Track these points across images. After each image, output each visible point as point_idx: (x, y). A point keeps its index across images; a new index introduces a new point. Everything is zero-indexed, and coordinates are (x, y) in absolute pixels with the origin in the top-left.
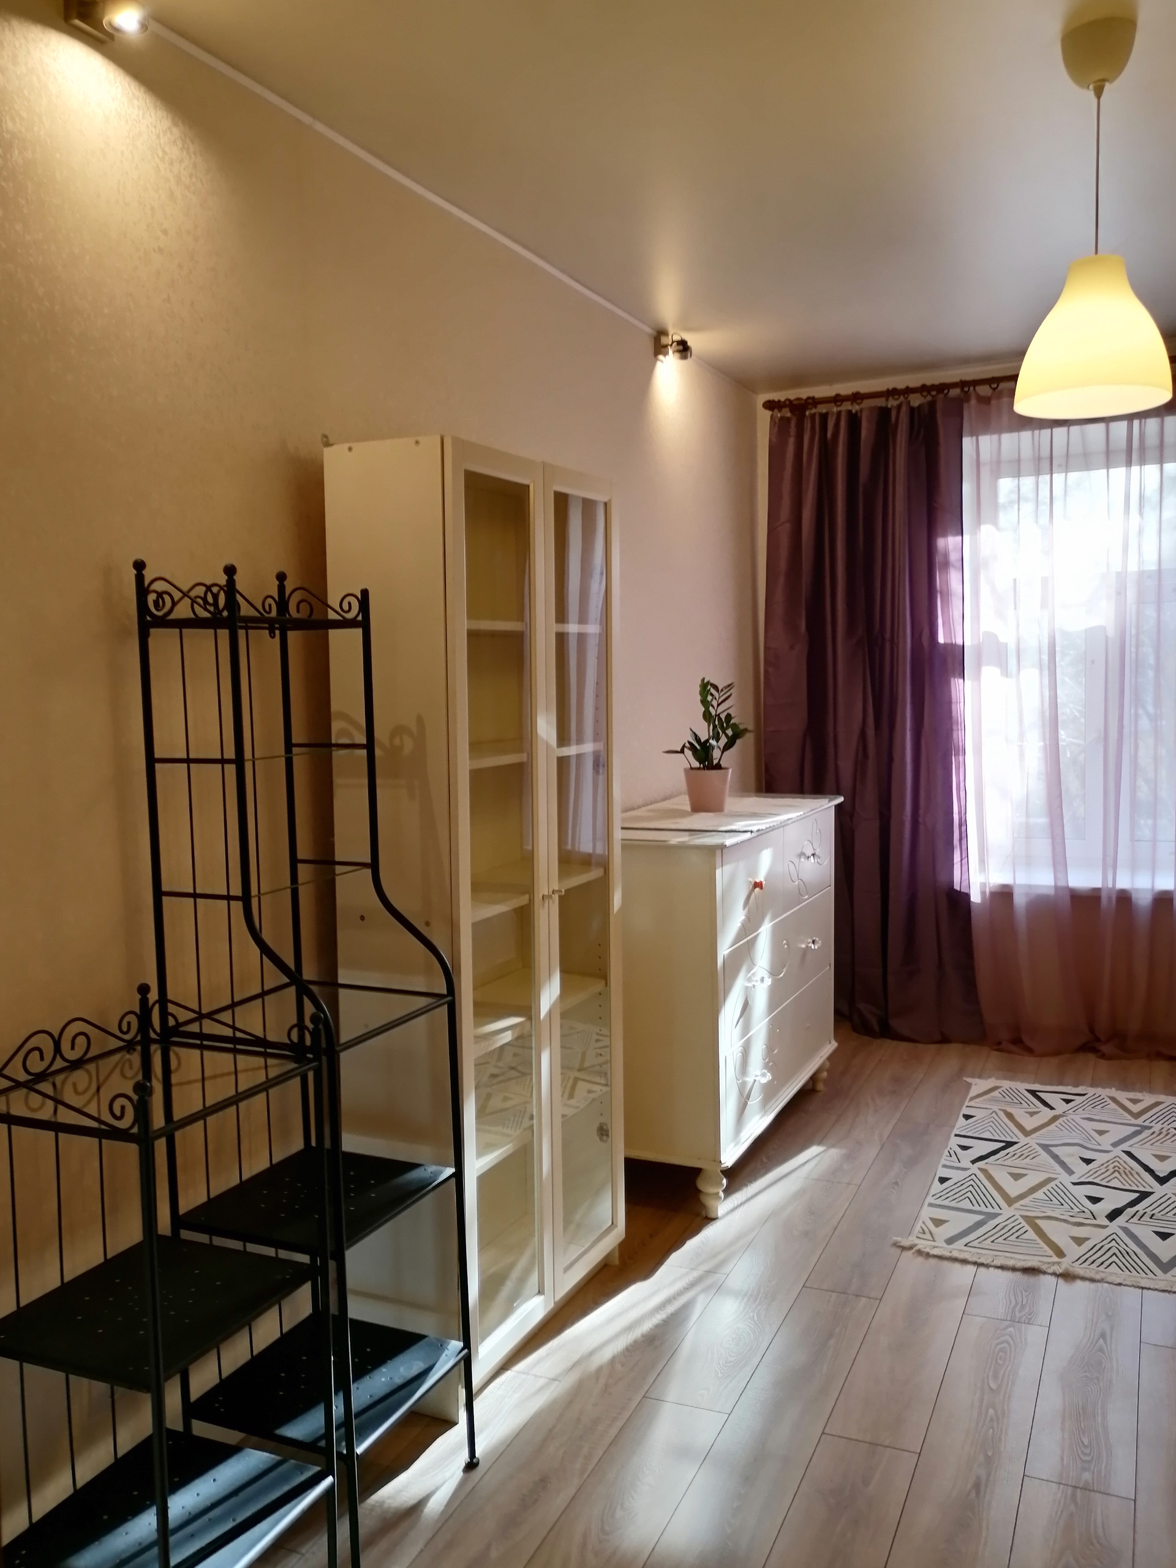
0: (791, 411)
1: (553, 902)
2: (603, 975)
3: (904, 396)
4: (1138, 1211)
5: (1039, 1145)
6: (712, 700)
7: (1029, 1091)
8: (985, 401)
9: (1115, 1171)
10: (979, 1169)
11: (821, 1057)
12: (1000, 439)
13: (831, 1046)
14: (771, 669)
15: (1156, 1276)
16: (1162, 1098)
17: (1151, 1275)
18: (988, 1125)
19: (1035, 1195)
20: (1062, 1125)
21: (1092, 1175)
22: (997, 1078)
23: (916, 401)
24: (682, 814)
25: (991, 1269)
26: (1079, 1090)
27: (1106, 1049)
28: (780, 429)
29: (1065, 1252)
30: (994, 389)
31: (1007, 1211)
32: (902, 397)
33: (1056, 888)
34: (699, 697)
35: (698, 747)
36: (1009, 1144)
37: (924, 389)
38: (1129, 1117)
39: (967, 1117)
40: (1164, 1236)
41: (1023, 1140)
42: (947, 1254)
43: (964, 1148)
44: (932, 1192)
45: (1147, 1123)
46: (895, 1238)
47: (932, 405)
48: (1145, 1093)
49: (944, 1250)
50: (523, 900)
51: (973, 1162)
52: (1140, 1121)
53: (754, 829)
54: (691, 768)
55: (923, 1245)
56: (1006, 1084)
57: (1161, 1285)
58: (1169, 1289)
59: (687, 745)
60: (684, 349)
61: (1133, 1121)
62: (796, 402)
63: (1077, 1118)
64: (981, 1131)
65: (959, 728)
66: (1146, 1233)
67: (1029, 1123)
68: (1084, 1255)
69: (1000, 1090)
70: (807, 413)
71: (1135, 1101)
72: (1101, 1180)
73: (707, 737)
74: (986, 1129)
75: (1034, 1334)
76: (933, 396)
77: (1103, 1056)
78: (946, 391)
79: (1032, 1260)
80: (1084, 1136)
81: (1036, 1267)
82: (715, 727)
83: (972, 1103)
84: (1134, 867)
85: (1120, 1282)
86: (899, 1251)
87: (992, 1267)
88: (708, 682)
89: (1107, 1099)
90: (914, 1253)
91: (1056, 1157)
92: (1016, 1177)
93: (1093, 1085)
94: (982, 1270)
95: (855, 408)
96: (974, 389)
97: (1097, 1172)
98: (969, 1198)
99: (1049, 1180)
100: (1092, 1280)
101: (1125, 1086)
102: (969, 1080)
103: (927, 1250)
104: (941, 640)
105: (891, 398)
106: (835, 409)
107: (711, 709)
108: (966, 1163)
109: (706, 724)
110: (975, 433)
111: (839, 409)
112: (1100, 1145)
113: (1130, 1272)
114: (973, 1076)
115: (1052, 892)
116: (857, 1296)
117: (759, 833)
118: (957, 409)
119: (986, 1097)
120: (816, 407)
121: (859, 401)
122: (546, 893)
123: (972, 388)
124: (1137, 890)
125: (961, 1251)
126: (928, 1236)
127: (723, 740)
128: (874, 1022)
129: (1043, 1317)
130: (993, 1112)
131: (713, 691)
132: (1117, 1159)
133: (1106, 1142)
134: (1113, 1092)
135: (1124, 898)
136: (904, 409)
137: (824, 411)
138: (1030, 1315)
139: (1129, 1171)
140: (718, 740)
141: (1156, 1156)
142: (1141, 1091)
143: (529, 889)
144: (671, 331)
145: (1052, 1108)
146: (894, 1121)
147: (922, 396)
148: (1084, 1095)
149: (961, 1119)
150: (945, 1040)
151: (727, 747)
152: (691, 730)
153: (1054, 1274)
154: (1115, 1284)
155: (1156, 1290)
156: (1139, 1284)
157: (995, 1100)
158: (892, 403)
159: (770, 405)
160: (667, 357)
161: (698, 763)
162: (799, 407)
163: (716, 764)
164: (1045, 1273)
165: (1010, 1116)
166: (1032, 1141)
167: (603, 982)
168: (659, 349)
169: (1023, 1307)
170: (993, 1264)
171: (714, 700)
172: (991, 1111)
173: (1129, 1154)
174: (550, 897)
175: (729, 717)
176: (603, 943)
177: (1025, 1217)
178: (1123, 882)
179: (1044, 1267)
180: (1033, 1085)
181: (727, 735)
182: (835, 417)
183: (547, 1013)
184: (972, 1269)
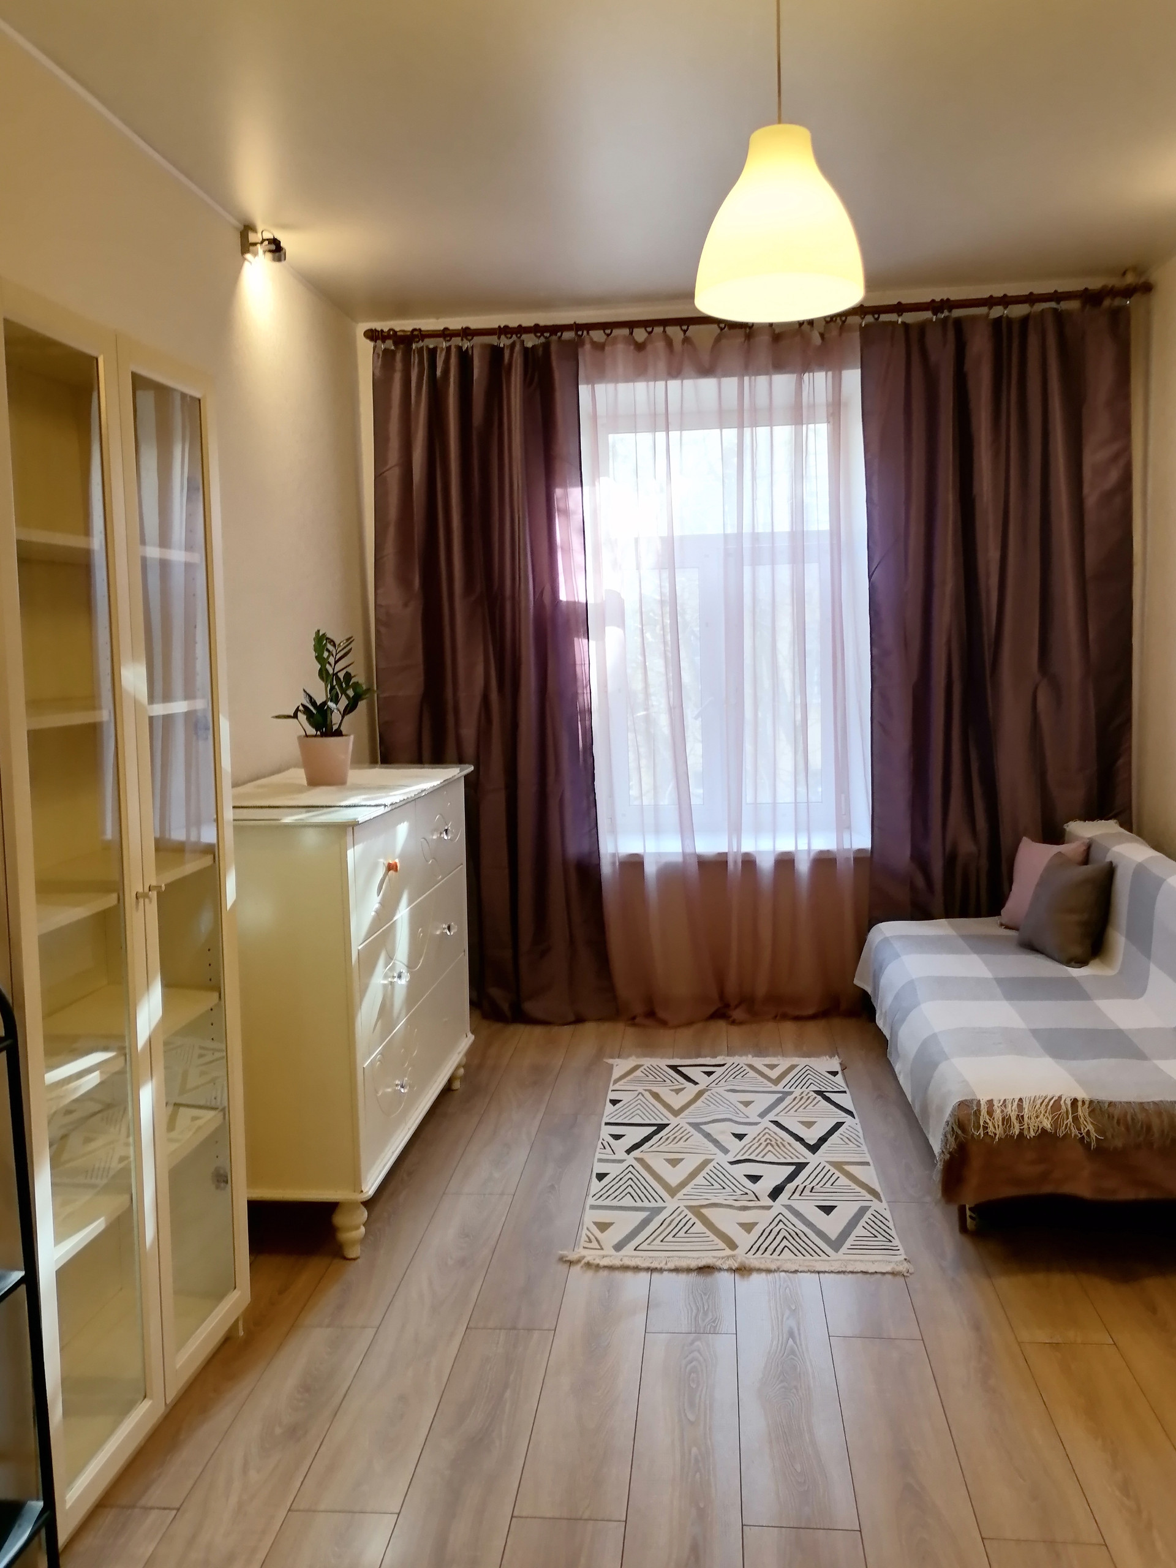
0: (395, 344)
1: (150, 901)
2: (215, 985)
3: (517, 336)
4: (798, 1186)
5: (690, 1124)
6: (328, 657)
7: (671, 1067)
8: (599, 347)
9: (767, 1144)
10: (635, 1159)
11: (459, 1053)
12: (616, 389)
13: (466, 1041)
14: (383, 630)
15: (829, 1256)
16: (795, 1060)
17: (824, 1257)
18: (636, 1108)
19: (695, 1182)
20: (708, 1100)
21: (747, 1151)
22: (638, 1057)
23: (530, 341)
24: (299, 790)
25: (665, 1273)
26: (719, 1060)
27: (738, 1014)
28: (385, 361)
29: (737, 1242)
30: (608, 335)
31: (671, 1204)
32: (514, 336)
33: (684, 854)
34: (314, 654)
35: (314, 711)
36: (661, 1127)
37: (537, 329)
38: (770, 1084)
39: (614, 1102)
40: (828, 1210)
41: (673, 1121)
42: (618, 1263)
43: (617, 1137)
44: (592, 1192)
45: (787, 1089)
46: (561, 1252)
47: (546, 346)
48: (779, 1058)
49: (615, 1258)
50: (111, 900)
51: (628, 1152)
52: (780, 1088)
53: (388, 802)
54: (307, 736)
55: (591, 1256)
56: (647, 1062)
57: (836, 1267)
58: (844, 1269)
59: (301, 708)
60: (276, 249)
61: (774, 1088)
62: (402, 334)
63: (720, 1090)
64: (630, 1116)
65: (585, 692)
66: (808, 1208)
67: (677, 1102)
68: (755, 1243)
69: (642, 1069)
70: (414, 346)
71: (772, 1067)
72: (757, 1156)
73: (324, 699)
74: (634, 1114)
75: (723, 1344)
76: (546, 338)
77: (733, 1022)
78: (559, 334)
79: (707, 1257)
80: (731, 1109)
81: (712, 1265)
82: (332, 688)
83: (617, 1087)
84: (757, 831)
85: (797, 1269)
86: (566, 1266)
87: (666, 1270)
88: (324, 635)
89: (745, 1067)
90: (582, 1267)
91: (708, 1136)
92: (674, 1163)
93: (730, 1054)
94: (655, 1275)
95: (466, 345)
96: (588, 333)
97: (751, 1147)
98: (630, 1193)
99: (706, 1163)
100: (769, 1271)
101: (760, 1053)
102: (610, 1061)
103: (597, 1261)
104: (563, 596)
105: (503, 337)
106: (444, 345)
107: (328, 666)
108: (621, 1154)
109: (323, 684)
110: (590, 381)
111: (448, 344)
112: (748, 1117)
113: (804, 1256)
114: (612, 1057)
115: (680, 859)
116: (528, 1330)
117: (394, 807)
118: (572, 351)
119: (629, 1078)
120: (423, 341)
121: (470, 338)
122: (140, 890)
123: (585, 332)
124: (760, 852)
125: (632, 1257)
126: (595, 1244)
127: (344, 702)
128: (505, 1007)
129: (727, 1325)
130: (638, 1095)
131: (329, 647)
132: (767, 1130)
133: (753, 1113)
134: (750, 1059)
135: (749, 862)
136: (518, 348)
137: (431, 346)
138: (714, 1322)
139: (781, 1143)
140: (337, 702)
141: (802, 1123)
142: (775, 1055)
143: (117, 887)
144: (260, 229)
145: (696, 1083)
146: (540, 1116)
147: (536, 336)
148: (723, 1065)
149: (609, 1104)
150: (579, 1020)
151: (350, 708)
152: (304, 691)
153: (730, 1270)
154: (791, 1272)
155: (832, 1272)
156: (814, 1269)
157: (639, 1081)
158: (504, 342)
159: (373, 335)
160: (256, 257)
161: (314, 730)
162: (405, 340)
163: (336, 730)
164: (720, 1269)
165: (656, 1096)
166: (681, 1121)
167: (216, 995)
168: (246, 246)
169: (706, 1313)
170: (666, 1267)
171: (331, 657)
172: (637, 1093)
173: (776, 1123)
174: (146, 896)
175: (348, 676)
176: (213, 948)
177: (689, 1207)
178: (748, 846)
179: (718, 1263)
180: (671, 1060)
181: (348, 697)
182: (444, 353)
183: (146, 1041)
184: (644, 1276)
